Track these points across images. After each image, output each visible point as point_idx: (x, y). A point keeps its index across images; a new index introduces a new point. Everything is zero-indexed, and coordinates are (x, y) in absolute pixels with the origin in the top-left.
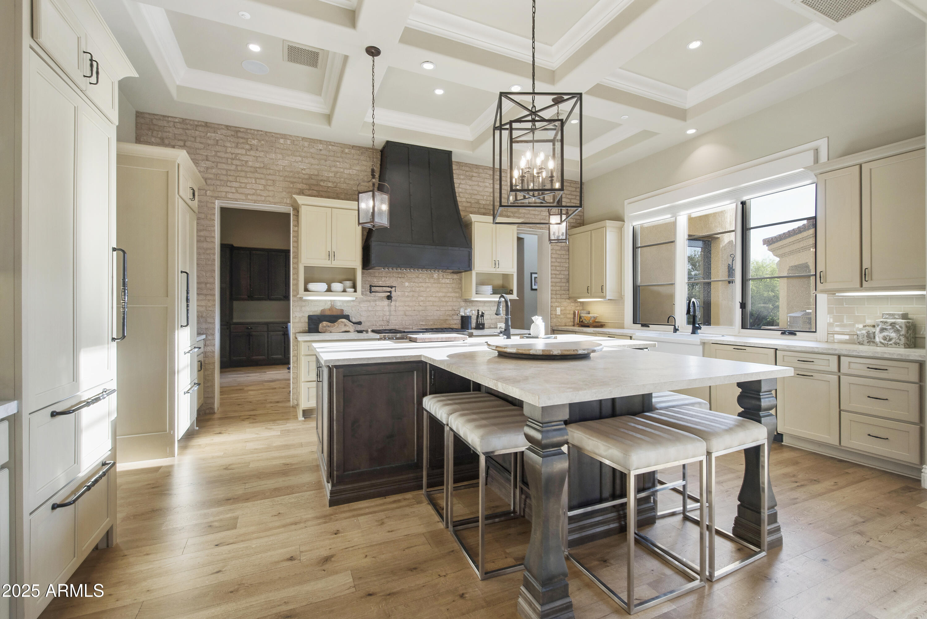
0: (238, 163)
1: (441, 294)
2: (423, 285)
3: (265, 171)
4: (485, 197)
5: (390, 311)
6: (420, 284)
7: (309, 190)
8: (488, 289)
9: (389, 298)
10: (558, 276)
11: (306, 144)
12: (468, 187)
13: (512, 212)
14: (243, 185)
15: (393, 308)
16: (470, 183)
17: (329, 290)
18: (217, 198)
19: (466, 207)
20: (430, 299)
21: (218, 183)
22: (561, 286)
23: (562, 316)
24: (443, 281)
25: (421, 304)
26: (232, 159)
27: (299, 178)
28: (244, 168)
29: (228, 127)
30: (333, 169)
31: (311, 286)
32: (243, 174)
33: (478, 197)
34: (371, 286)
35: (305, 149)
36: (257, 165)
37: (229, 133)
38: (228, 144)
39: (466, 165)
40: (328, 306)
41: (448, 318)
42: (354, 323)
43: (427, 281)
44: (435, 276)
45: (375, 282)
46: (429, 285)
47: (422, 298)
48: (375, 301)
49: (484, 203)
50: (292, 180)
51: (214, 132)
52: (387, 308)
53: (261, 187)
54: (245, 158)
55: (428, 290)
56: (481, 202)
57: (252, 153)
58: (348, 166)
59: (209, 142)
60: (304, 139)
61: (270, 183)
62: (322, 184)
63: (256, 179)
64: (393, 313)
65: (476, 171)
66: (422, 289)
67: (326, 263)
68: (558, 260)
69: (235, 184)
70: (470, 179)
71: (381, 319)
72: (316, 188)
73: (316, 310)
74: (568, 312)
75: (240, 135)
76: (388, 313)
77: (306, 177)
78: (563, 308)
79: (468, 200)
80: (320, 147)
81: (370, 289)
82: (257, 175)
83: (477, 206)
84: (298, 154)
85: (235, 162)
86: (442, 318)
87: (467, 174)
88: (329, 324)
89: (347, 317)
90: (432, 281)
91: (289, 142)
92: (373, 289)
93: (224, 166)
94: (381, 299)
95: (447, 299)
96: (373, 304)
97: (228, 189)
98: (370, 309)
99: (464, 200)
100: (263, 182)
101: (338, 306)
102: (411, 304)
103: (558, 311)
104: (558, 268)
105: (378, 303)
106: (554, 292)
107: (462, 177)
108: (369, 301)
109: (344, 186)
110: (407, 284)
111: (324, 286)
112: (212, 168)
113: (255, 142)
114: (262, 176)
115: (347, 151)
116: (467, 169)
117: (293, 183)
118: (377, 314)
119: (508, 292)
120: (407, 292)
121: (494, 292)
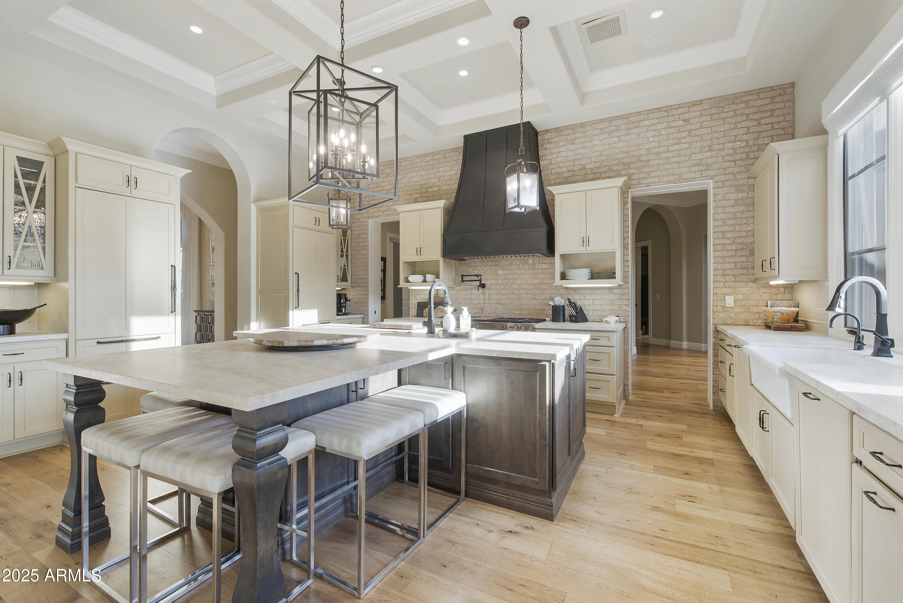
1: (536, 281)
2: (517, 271)
4: (594, 159)
5: (484, 299)
6: (514, 272)
7: (421, 197)
8: (585, 272)
9: (483, 286)
10: (728, 247)
11: (419, 160)
12: (570, 153)
13: (637, 168)
15: (487, 297)
16: (572, 147)
17: (425, 281)
18: (369, 218)
19: (567, 177)
20: (525, 286)
22: (735, 263)
23: (738, 310)
24: (539, 266)
25: (515, 291)
26: (376, 187)
27: (414, 190)
30: (438, 175)
31: (410, 278)
33: (584, 162)
34: (463, 276)
35: (418, 165)
39: (567, 128)
41: (545, 307)
43: (521, 267)
44: (530, 261)
45: (472, 271)
46: (524, 271)
47: (516, 286)
48: (471, 289)
49: (592, 166)
52: (481, 297)
55: (522, 277)
56: (588, 166)
57: (387, 179)
58: (448, 168)
60: (417, 157)
62: (429, 190)
64: (487, 301)
65: (582, 129)
66: (515, 276)
67: (416, 258)
68: (729, 222)
70: (572, 143)
71: (476, 307)
72: (425, 195)
73: (420, 298)
74: (753, 302)
76: (482, 302)
77: (419, 187)
78: (741, 297)
79: (570, 168)
80: (428, 159)
81: (462, 279)
83: (583, 172)
87: (569, 137)
90: (526, 267)
91: (408, 163)
92: (465, 278)
94: (475, 287)
95: (543, 286)
97: (374, 210)
98: (467, 297)
99: (565, 169)
102: (504, 292)
103: (730, 301)
104: (730, 235)
105: (473, 291)
106: (721, 272)
107: (562, 144)
108: (466, 290)
109: (446, 187)
110: (500, 272)
111: (420, 278)
115: (448, 155)
116: (569, 132)
117: (410, 195)
118: (473, 302)
119: (611, 275)
120: (500, 282)
121: (594, 276)
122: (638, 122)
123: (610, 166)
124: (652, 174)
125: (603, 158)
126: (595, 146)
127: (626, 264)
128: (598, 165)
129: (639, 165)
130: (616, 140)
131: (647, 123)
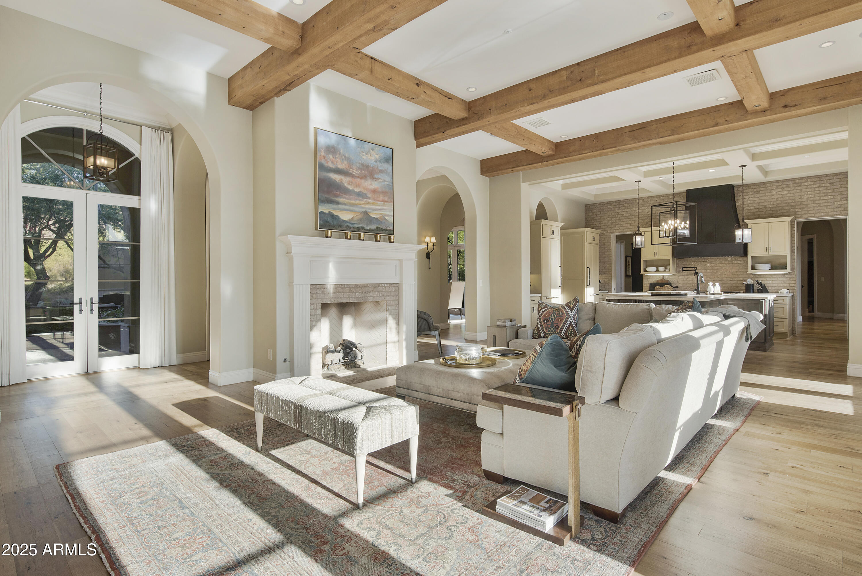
0: (620, 216)
1: (733, 270)
2: (720, 265)
3: (631, 217)
4: (772, 203)
6: (718, 265)
8: (768, 266)
9: (696, 273)
11: (649, 200)
12: (756, 199)
13: (800, 208)
14: (622, 225)
16: (758, 195)
17: (657, 270)
18: (612, 233)
19: (754, 212)
21: (612, 226)
24: (735, 262)
25: (718, 276)
26: (617, 215)
28: (622, 218)
29: (616, 201)
31: (648, 269)
32: (622, 220)
33: (766, 204)
34: (683, 268)
35: (649, 202)
36: (627, 215)
37: (616, 204)
38: (616, 209)
39: (754, 184)
40: (660, 279)
41: (740, 285)
42: (673, 287)
43: (723, 262)
44: (729, 259)
45: (688, 265)
46: (725, 265)
47: (719, 273)
49: (771, 206)
50: (643, 218)
51: (611, 205)
52: (695, 279)
53: (629, 225)
54: (622, 213)
55: (724, 268)
56: (768, 206)
57: (625, 210)
59: (609, 210)
61: (633, 222)
63: (627, 221)
65: (764, 186)
66: (719, 268)
67: (654, 258)
69: (618, 226)
70: (757, 193)
71: (691, 285)
73: (654, 280)
75: (620, 203)
79: (756, 207)
80: (656, 199)
81: (683, 269)
82: (627, 220)
83: (765, 210)
84: (645, 205)
85: (618, 216)
86: (734, 285)
87: (755, 190)
88: (660, 287)
89: (670, 284)
90: (727, 262)
91: (641, 201)
92: (684, 269)
93: (615, 219)
94: (691, 274)
95: (738, 273)
96: (686, 277)
97: (616, 228)
98: (685, 280)
99: (753, 208)
100: (630, 222)
101: (666, 278)
102: (711, 277)
105: (689, 276)
107: (751, 193)
108: (684, 275)
110: (708, 265)
111: (654, 269)
112: (610, 220)
113: (626, 205)
114: (630, 220)
115: (670, 197)
117: (643, 220)
118: (689, 282)
119: (784, 267)
120: (708, 271)
121: (773, 268)
122: (801, 183)
123: (782, 207)
124: (810, 212)
125: (778, 202)
126: (773, 195)
127: (793, 261)
128: (775, 206)
129: (802, 206)
130: (786, 192)
131: (806, 184)
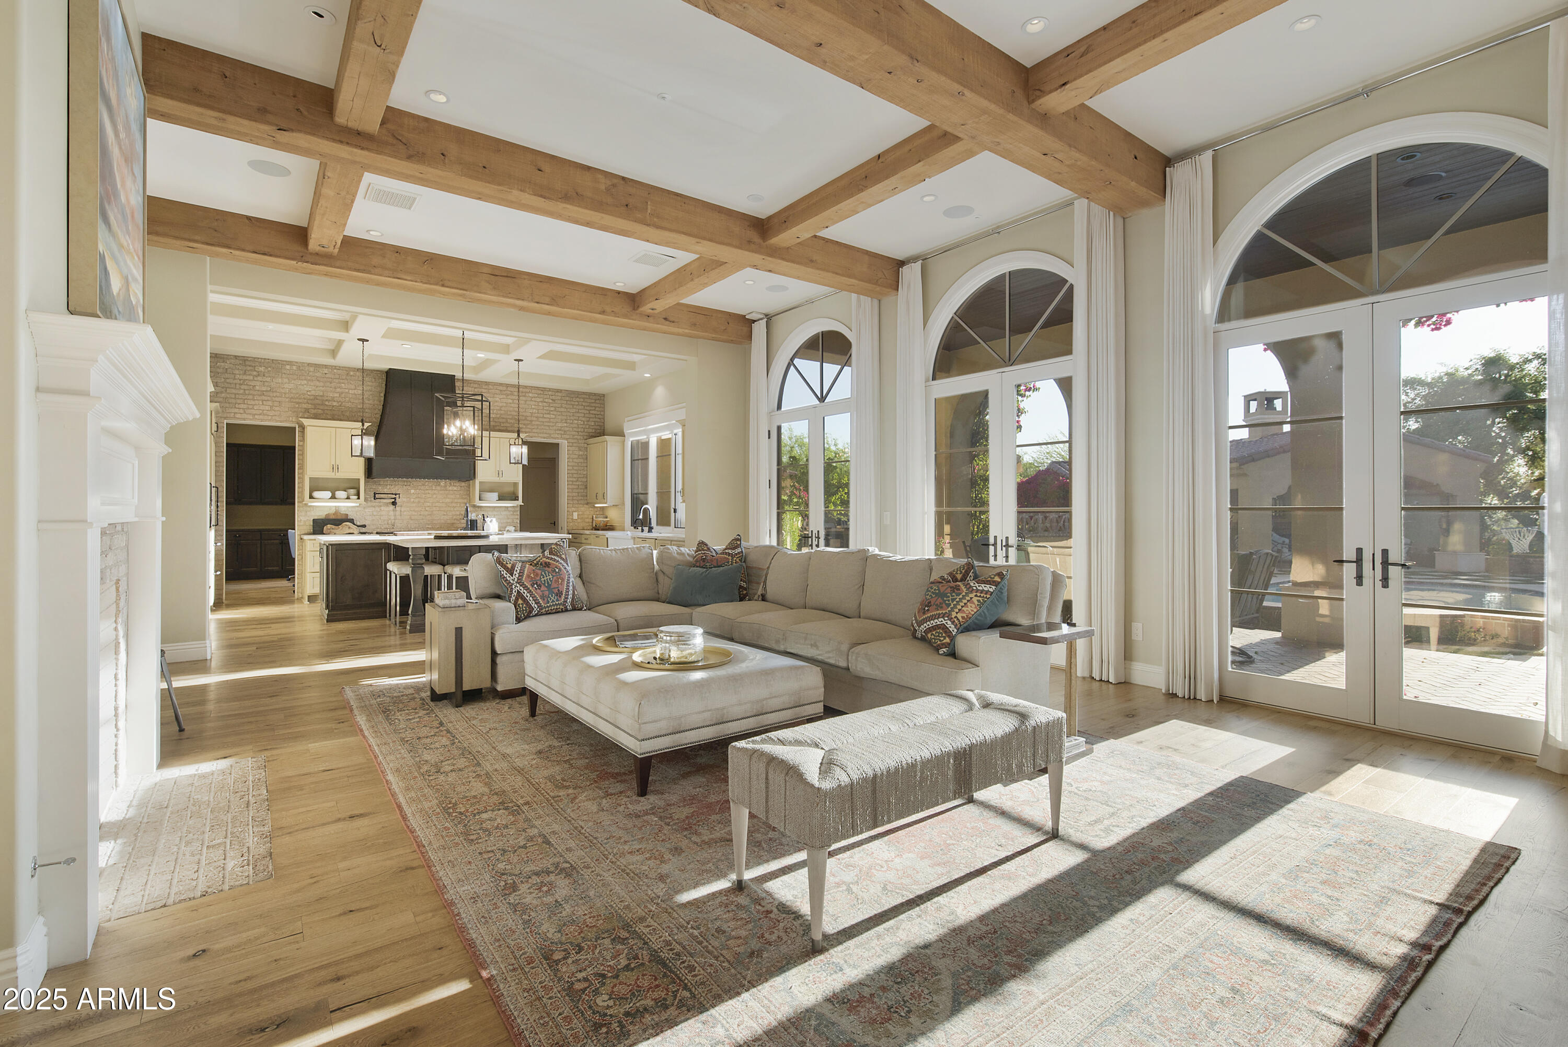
0: (246, 387)
1: (448, 500)
2: (430, 492)
3: (271, 394)
5: (395, 515)
6: (426, 492)
7: (314, 409)
8: (495, 496)
9: (394, 503)
10: (575, 483)
11: (312, 369)
13: (524, 424)
14: (250, 407)
15: (398, 513)
17: (333, 497)
18: (225, 418)
20: (437, 504)
21: (227, 405)
22: (578, 493)
23: (579, 521)
24: (450, 488)
26: (240, 384)
27: (304, 399)
28: (251, 392)
29: (236, 357)
30: (338, 390)
31: (316, 494)
32: (250, 397)
34: (375, 494)
35: (311, 373)
36: (264, 389)
37: (238, 362)
38: (237, 372)
40: (333, 511)
41: (455, 521)
42: (358, 526)
43: (434, 489)
44: (441, 484)
45: (380, 489)
46: (436, 492)
47: (428, 504)
48: (381, 506)
50: (297, 400)
51: (224, 362)
52: (392, 513)
53: (267, 408)
54: (252, 383)
55: (434, 496)
57: (260, 378)
58: (353, 387)
59: (219, 370)
60: (309, 364)
61: (276, 404)
62: (327, 403)
63: (263, 401)
64: (398, 517)
65: (486, 387)
66: (428, 496)
67: (330, 475)
68: (575, 468)
69: (242, 406)
71: (386, 522)
72: (321, 407)
73: (321, 515)
74: (586, 516)
75: (247, 363)
76: (393, 518)
77: (312, 397)
78: (580, 513)
80: (326, 371)
81: (375, 496)
82: (264, 398)
84: (303, 378)
85: (243, 387)
86: (449, 521)
88: (333, 527)
89: (352, 521)
90: (438, 488)
91: (294, 368)
92: (378, 496)
93: (234, 391)
94: (387, 504)
95: (454, 505)
96: (378, 509)
97: (236, 410)
98: (375, 513)
100: (270, 403)
101: (343, 511)
102: (417, 509)
103: (575, 516)
104: (575, 476)
105: (382, 508)
106: (571, 498)
108: (374, 507)
109: (349, 405)
110: (413, 491)
111: (328, 494)
112: (222, 392)
113: (262, 369)
114: (269, 398)
115: (352, 373)
116: (476, 386)
117: (298, 403)
118: (382, 518)
119: (516, 499)
120: (412, 500)
121: (501, 498)
122: (526, 392)
123: (506, 419)
124: (534, 431)
125: (502, 412)
126: (496, 402)
128: (498, 416)
129: (526, 422)
130: (511, 401)
131: (530, 395)
